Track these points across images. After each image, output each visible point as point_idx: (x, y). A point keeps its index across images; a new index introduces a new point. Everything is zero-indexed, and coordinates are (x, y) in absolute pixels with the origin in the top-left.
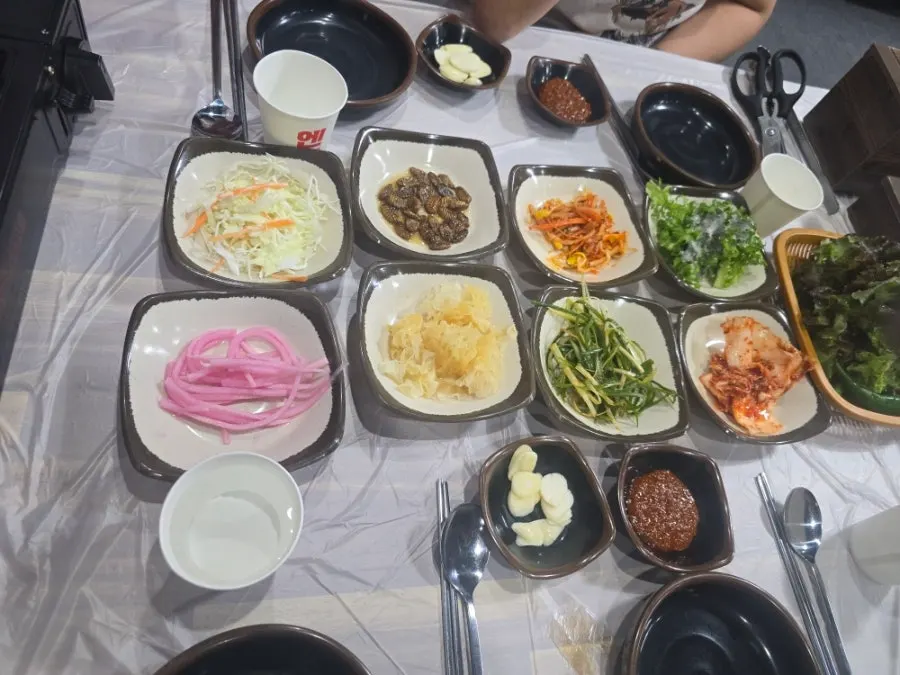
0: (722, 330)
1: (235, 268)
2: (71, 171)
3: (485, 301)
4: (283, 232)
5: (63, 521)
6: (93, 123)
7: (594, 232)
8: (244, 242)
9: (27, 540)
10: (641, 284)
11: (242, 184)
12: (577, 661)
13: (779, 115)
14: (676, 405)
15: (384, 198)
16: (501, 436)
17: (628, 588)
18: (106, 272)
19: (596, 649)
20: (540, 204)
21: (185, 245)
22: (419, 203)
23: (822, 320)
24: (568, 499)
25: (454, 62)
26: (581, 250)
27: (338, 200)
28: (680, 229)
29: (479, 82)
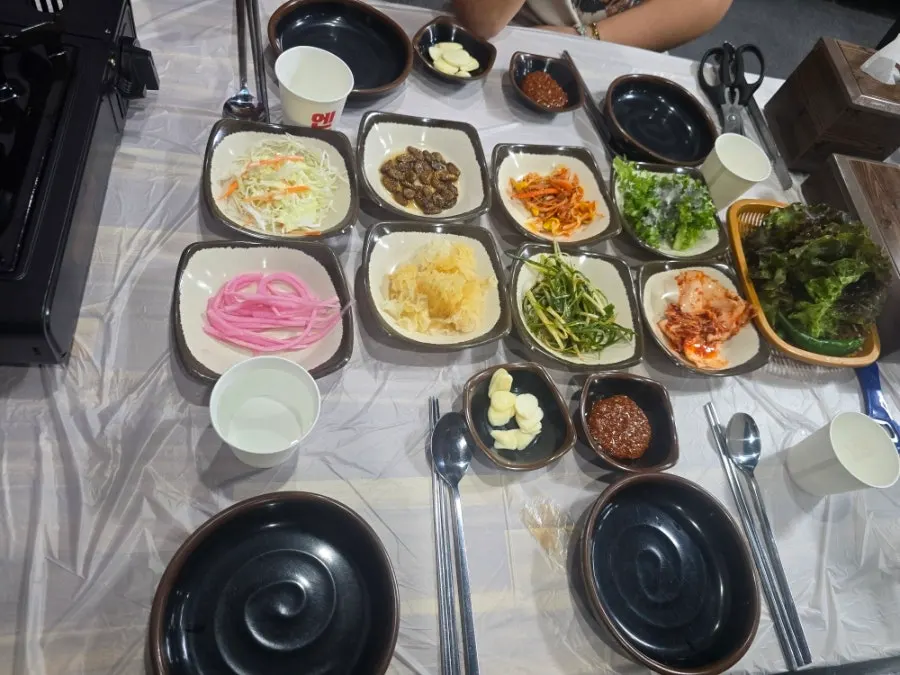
0: (676, 282)
1: (263, 224)
2: (126, 148)
3: (471, 255)
4: (301, 197)
5: (131, 415)
6: (142, 109)
7: (565, 201)
8: (269, 205)
9: (103, 428)
10: (608, 242)
11: (266, 158)
12: (545, 541)
13: (739, 103)
14: (633, 342)
15: (385, 171)
16: (485, 365)
17: (588, 487)
18: (156, 228)
19: (560, 532)
20: (520, 178)
21: (221, 205)
22: (415, 176)
23: (765, 275)
24: (539, 414)
25: (445, 57)
26: (556, 216)
27: (346, 171)
28: (643, 197)
29: (468, 75)
